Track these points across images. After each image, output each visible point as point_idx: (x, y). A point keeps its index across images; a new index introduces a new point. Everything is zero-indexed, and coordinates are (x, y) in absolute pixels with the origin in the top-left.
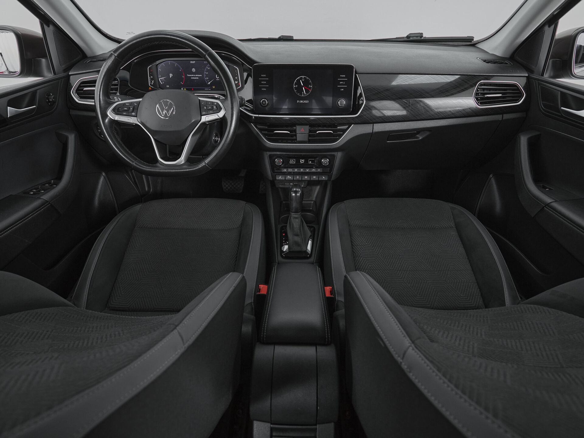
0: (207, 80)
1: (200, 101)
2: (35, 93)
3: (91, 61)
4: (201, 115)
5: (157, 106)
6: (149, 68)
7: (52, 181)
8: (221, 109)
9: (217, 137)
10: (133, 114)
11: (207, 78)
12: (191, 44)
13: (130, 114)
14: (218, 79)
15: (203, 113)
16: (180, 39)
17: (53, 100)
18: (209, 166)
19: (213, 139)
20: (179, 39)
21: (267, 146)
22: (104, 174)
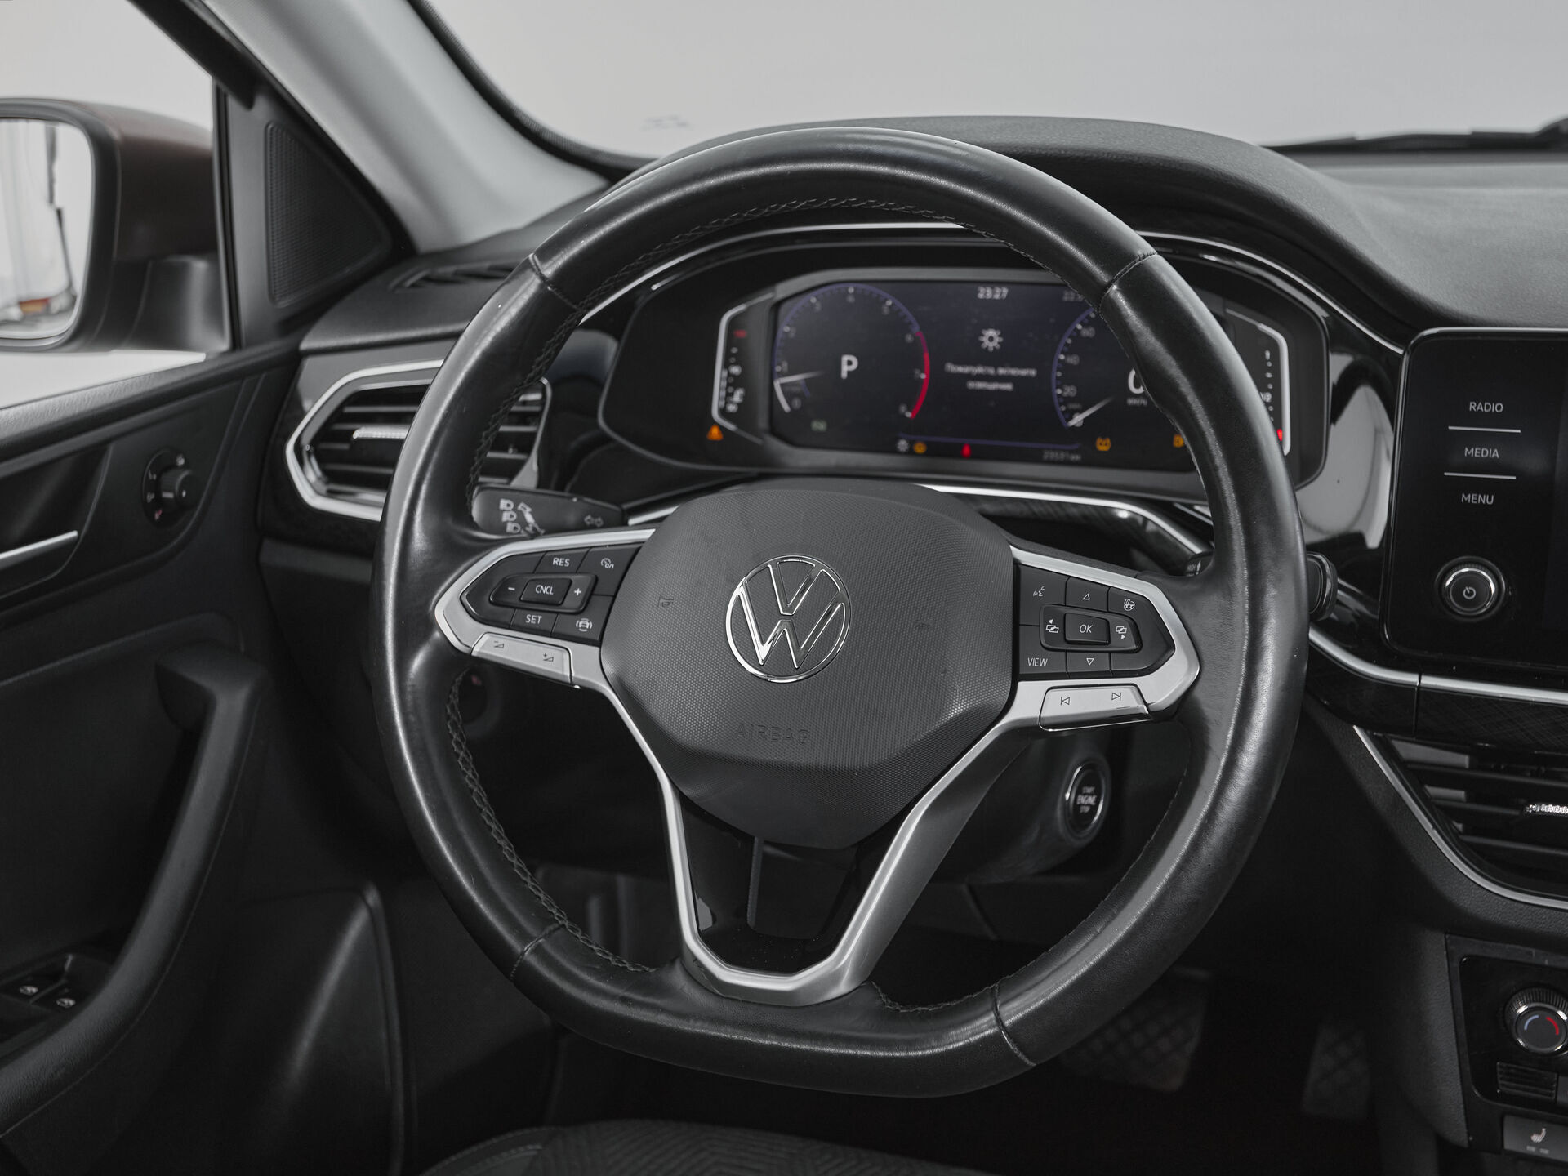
0: (1066, 400)
1: (1023, 573)
2: (91, 458)
3: (427, 279)
4: (1017, 677)
5: (740, 591)
6: (732, 323)
7: (70, 958)
8: (1170, 646)
9: (1089, 790)
10: (584, 624)
11: (1070, 391)
12: (1017, 213)
13: (562, 624)
14: (1136, 396)
15: (1033, 662)
16: (953, 186)
17: (178, 497)
18: (1021, 1049)
19: (1066, 804)
20: (943, 182)
21: (1467, 903)
22: (372, 897)
